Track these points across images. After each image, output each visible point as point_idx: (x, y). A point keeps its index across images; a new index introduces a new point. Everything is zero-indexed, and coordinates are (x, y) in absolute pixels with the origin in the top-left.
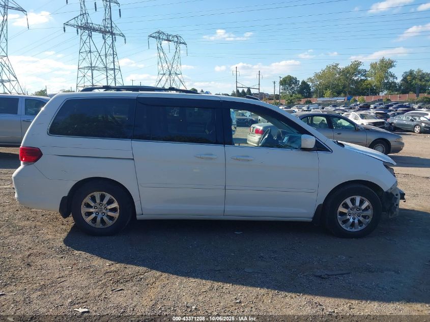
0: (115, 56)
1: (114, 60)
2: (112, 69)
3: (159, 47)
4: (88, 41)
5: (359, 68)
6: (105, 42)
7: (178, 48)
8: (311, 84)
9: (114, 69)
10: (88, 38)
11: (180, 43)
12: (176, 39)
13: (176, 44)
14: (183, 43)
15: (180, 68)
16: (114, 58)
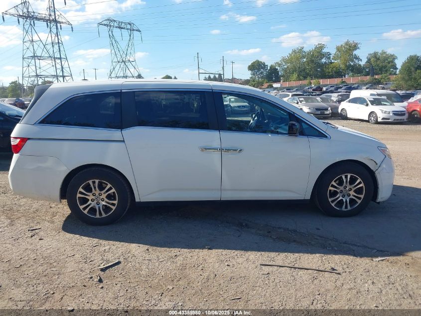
0: (60, 45)
1: (59, 49)
2: (59, 58)
3: (111, 35)
4: (30, 30)
5: (323, 51)
6: (51, 30)
7: (132, 36)
8: (279, 68)
9: (60, 58)
10: (30, 27)
11: (133, 30)
12: (129, 27)
13: (129, 31)
14: (137, 30)
15: (134, 56)
16: (59, 47)
